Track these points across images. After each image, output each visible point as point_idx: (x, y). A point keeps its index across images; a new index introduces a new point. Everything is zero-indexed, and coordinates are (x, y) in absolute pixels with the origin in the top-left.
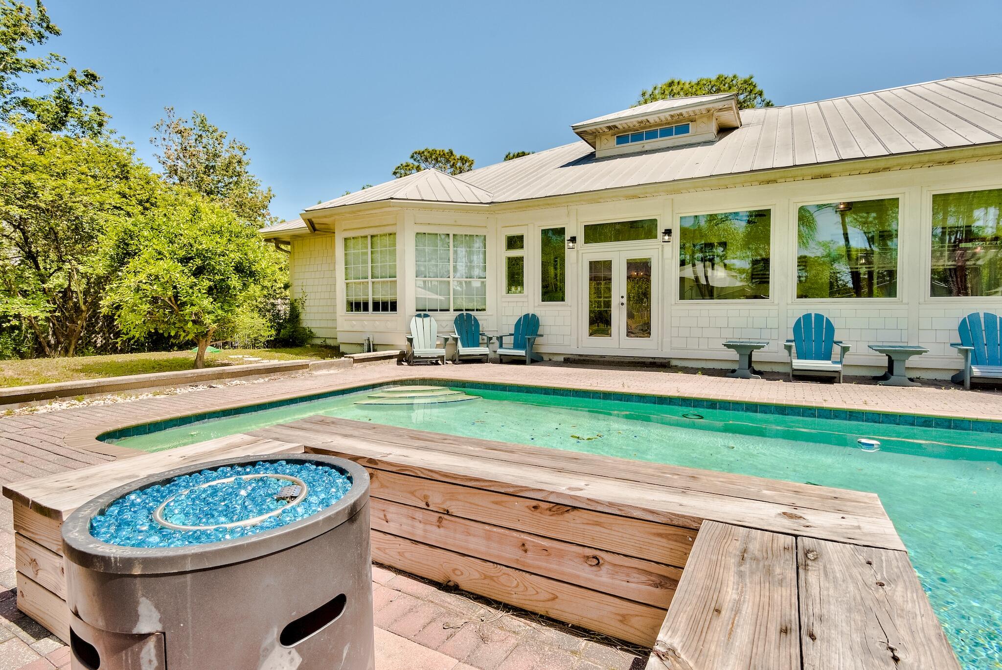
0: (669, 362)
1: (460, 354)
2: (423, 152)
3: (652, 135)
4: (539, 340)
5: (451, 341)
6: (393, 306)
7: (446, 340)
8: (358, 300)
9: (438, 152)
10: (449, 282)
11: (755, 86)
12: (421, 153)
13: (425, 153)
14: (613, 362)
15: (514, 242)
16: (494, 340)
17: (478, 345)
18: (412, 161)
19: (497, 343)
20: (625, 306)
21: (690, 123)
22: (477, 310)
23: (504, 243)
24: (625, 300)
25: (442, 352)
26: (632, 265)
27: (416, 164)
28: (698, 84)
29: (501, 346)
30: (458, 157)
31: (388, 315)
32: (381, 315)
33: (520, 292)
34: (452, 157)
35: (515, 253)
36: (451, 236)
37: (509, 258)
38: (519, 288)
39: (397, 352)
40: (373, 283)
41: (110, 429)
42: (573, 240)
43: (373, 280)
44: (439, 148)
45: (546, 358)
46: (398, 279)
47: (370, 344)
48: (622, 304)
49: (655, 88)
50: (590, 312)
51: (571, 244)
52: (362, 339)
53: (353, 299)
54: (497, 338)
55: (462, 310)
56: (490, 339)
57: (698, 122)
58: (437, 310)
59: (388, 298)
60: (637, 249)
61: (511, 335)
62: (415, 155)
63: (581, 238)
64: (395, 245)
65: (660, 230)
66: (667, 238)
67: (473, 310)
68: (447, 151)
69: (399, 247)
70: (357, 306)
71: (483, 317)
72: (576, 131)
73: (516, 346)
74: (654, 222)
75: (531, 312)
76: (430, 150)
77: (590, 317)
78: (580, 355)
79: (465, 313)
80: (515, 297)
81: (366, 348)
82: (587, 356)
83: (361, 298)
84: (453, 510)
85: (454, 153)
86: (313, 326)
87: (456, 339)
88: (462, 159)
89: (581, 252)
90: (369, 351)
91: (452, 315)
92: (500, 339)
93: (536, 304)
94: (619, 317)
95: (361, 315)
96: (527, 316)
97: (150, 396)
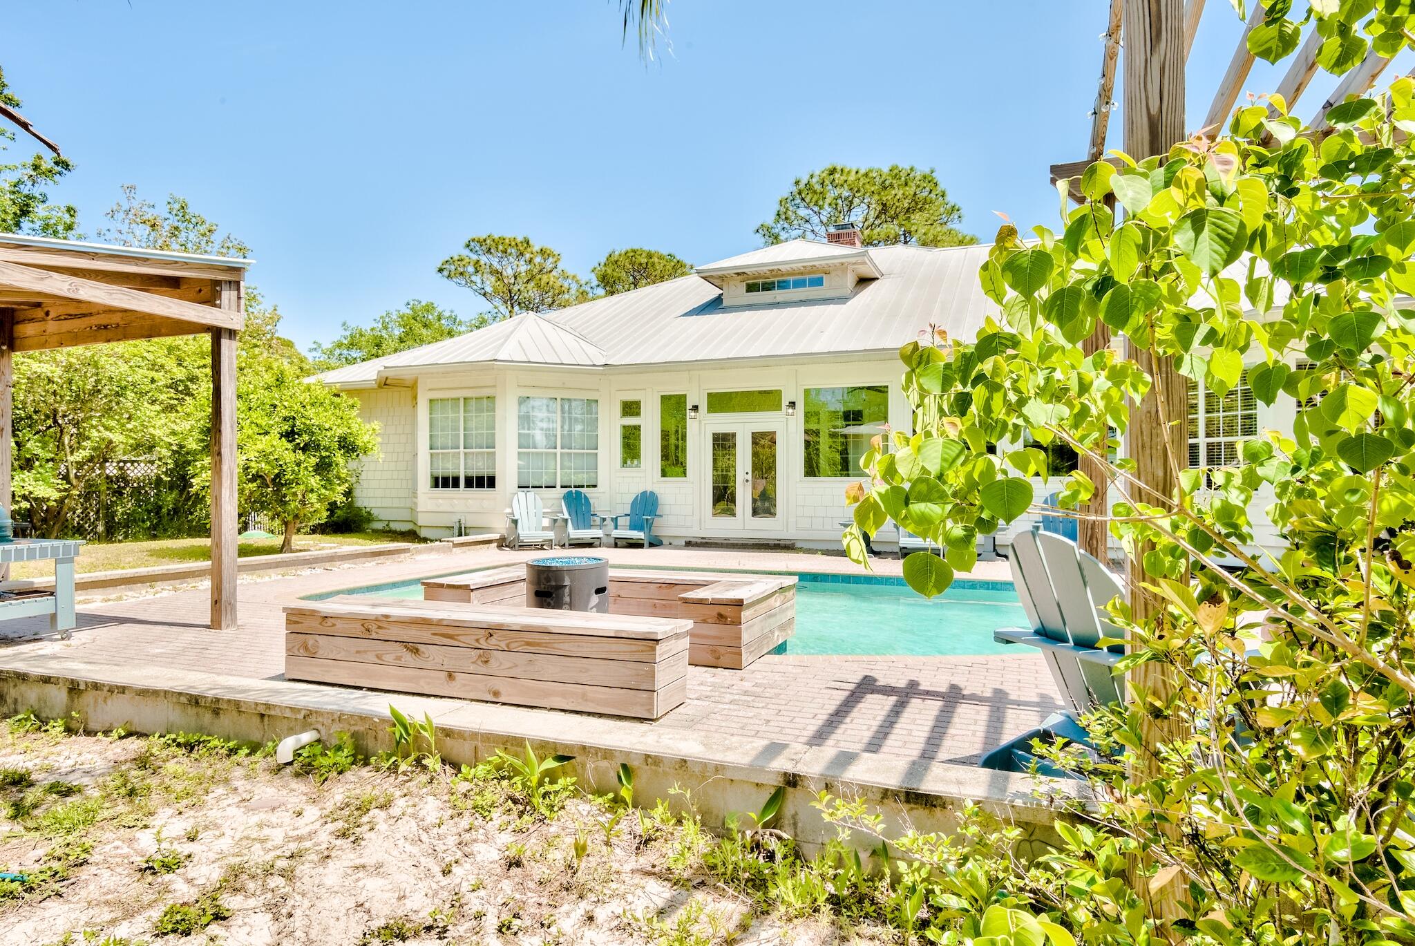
0: (793, 544)
1: (571, 537)
2: (485, 240)
4: (657, 521)
5: (559, 523)
6: (491, 482)
7: (555, 521)
8: (446, 475)
9: (507, 241)
10: (555, 454)
11: (936, 184)
12: (482, 242)
13: (488, 242)
14: (737, 544)
15: (631, 408)
16: (608, 522)
17: (590, 527)
18: (466, 252)
19: (612, 525)
20: (750, 483)
21: (824, 276)
22: (588, 486)
23: (618, 409)
24: (749, 477)
25: (551, 535)
26: (757, 438)
27: (475, 257)
28: (866, 175)
29: (616, 528)
30: (536, 248)
31: (485, 492)
32: (475, 492)
33: (637, 466)
34: (529, 250)
35: (631, 421)
36: (559, 400)
37: (624, 427)
38: (636, 462)
39: (497, 536)
40: (465, 454)
41: (309, 594)
42: (695, 408)
43: (466, 450)
44: (508, 235)
45: (665, 542)
46: (498, 450)
47: (461, 528)
48: (747, 481)
49: (812, 176)
50: (714, 488)
51: (693, 414)
52: (451, 520)
53: (440, 473)
54: (612, 519)
55: (570, 487)
56: (604, 520)
57: (833, 274)
58: (541, 487)
59: (485, 472)
60: (762, 421)
61: (627, 515)
62: (472, 244)
63: (703, 407)
64: (494, 410)
65: (785, 402)
66: (790, 411)
67: (583, 486)
68: (520, 239)
69: (498, 413)
70: (443, 482)
71: (595, 495)
72: (703, 275)
73: (633, 527)
74: (778, 393)
75: (649, 489)
76: (496, 237)
77: (714, 495)
78: (703, 538)
79: (573, 490)
80: (629, 472)
81: (456, 532)
82: (710, 538)
83: (450, 471)
84: (622, 595)
85: (530, 243)
86: (371, 505)
87: (566, 520)
88: (542, 252)
89: (703, 422)
90: (460, 535)
91: (559, 492)
92: (615, 520)
93: (655, 481)
94: (744, 495)
95: (450, 492)
96: (645, 492)
97: (280, 577)
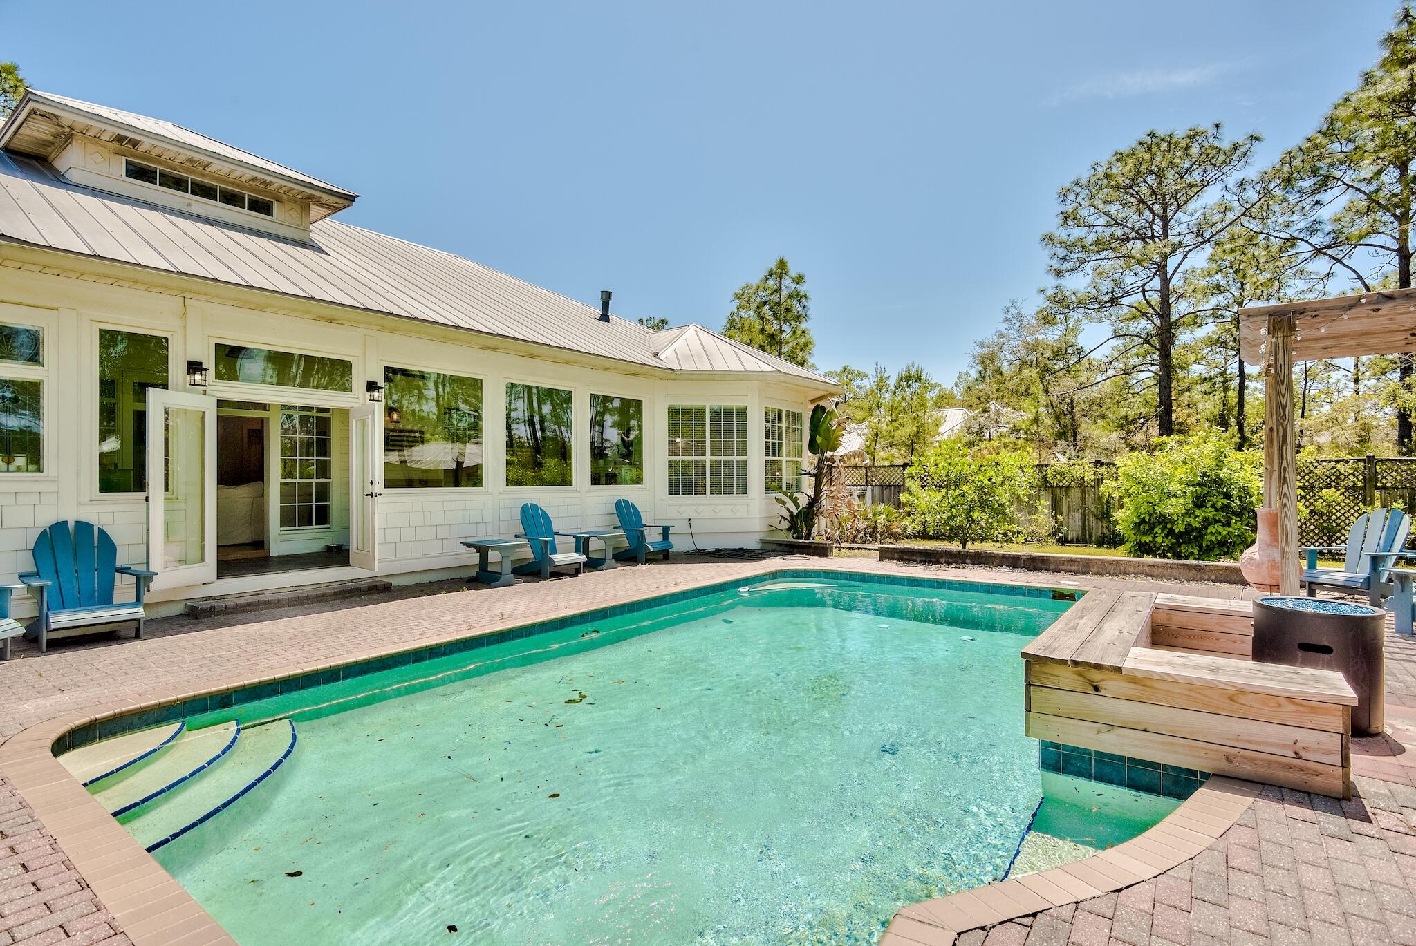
0: (391, 584)
3: (205, 191)
21: (274, 203)
51: (198, 377)
57: (288, 205)
65: (359, 381)
66: (377, 394)
93: (85, 499)
